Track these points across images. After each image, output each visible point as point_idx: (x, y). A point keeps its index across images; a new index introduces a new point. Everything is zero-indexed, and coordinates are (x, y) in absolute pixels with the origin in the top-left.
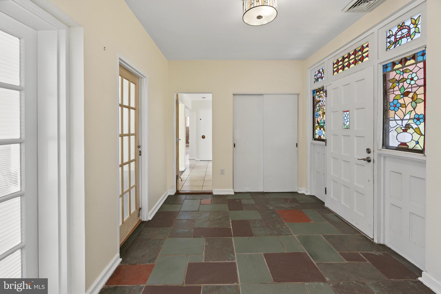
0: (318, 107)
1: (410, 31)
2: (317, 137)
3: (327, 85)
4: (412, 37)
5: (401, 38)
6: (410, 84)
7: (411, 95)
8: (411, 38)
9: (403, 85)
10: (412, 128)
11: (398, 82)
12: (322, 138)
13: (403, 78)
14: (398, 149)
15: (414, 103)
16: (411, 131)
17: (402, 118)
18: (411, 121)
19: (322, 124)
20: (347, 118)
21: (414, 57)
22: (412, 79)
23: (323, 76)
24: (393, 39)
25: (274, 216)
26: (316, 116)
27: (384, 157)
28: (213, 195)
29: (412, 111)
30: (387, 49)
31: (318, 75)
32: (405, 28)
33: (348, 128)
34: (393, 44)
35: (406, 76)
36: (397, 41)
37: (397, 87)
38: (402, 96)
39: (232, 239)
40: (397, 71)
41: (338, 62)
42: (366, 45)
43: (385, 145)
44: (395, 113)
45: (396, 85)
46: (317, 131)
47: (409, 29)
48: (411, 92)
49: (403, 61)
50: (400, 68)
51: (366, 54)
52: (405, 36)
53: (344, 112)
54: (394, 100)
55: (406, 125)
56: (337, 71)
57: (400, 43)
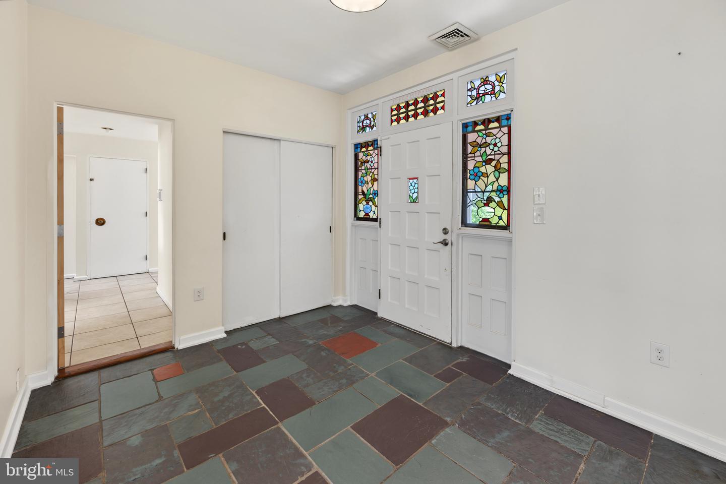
0: (363, 170)
1: (495, 89)
2: (362, 215)
3: (383, 138)
4: (497, 96)
5: (484, 94)
6: (493, 150)
7: (494, 163)
8: (495, 96)
9: (485, 151)
10: (495, 201)
11: (480, 146)
12: (371, 217)
13: (486, 142)
14: (479, 226)
15: (497, 173)
16: (493, 204)
17: (483, 190)
18: (493, 194)
19: (371, 196)
20: (414, 188)
21: (498, 119)
22: (495, 145)
23: (373, 125)
24: (474, 93)
25: (323, 354)
26: (360, 184)
27: (462, 237)
28: (178, 350)
29: (494, 182)
30: (468, 104)
31: (365, 122)
32: (489, 84)
33: (415, 202)
34: (475, 99)
35: (489, 140)
36: (480, 97)
37: (478, 152)
38: (484, 164)
39: (279, 428)
40: (480, 134)
41: (398, 108)
42: (442, 92)
43: (464, 223)
44: (476, 183)
45: (478, 150)
46: (361, 207)
47: (494, 87)
48: (494, 160)
49: (486, 122)
50: (483, 130)
51: (441, 105)
52: (490, 93)
53: (410, 179)
54: (474, 167)
55: (488, 198)
56: (398, 120)
57: (483, 100)
